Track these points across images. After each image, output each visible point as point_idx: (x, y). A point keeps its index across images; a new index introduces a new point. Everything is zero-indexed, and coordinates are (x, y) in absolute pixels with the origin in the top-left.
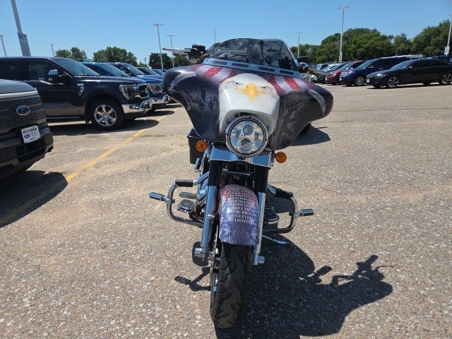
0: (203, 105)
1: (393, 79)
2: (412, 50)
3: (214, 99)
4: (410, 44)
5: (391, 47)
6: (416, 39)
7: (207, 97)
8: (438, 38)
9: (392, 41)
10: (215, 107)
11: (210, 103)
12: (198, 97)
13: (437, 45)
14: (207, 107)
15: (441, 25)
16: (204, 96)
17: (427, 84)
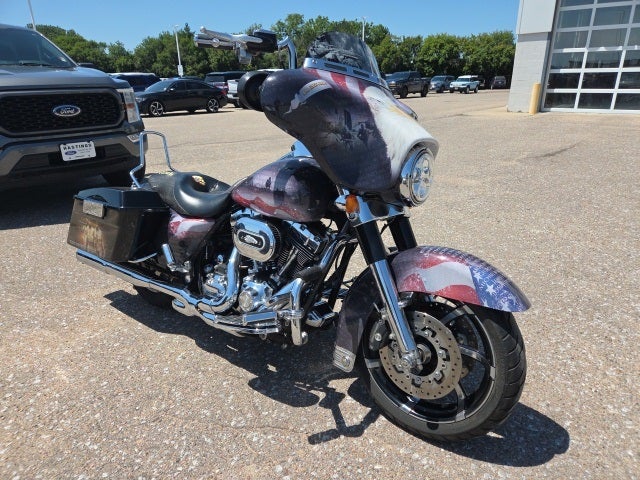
0: (349, 136)
1: (155, 105)
2: (136, 66)
3: (368, 126)
4: (132, 57)
5: (107, 59)
6: (138, 51)
7: (354, 122)
8: (163, 54)
9: (107, 51)
10: (371, 138)
11: (361, 131)
12: (340, 124)
13: (165, 62)
14: (356, 140)
15: (162, 37)
16: (349, 122)
17: (192, 112)
